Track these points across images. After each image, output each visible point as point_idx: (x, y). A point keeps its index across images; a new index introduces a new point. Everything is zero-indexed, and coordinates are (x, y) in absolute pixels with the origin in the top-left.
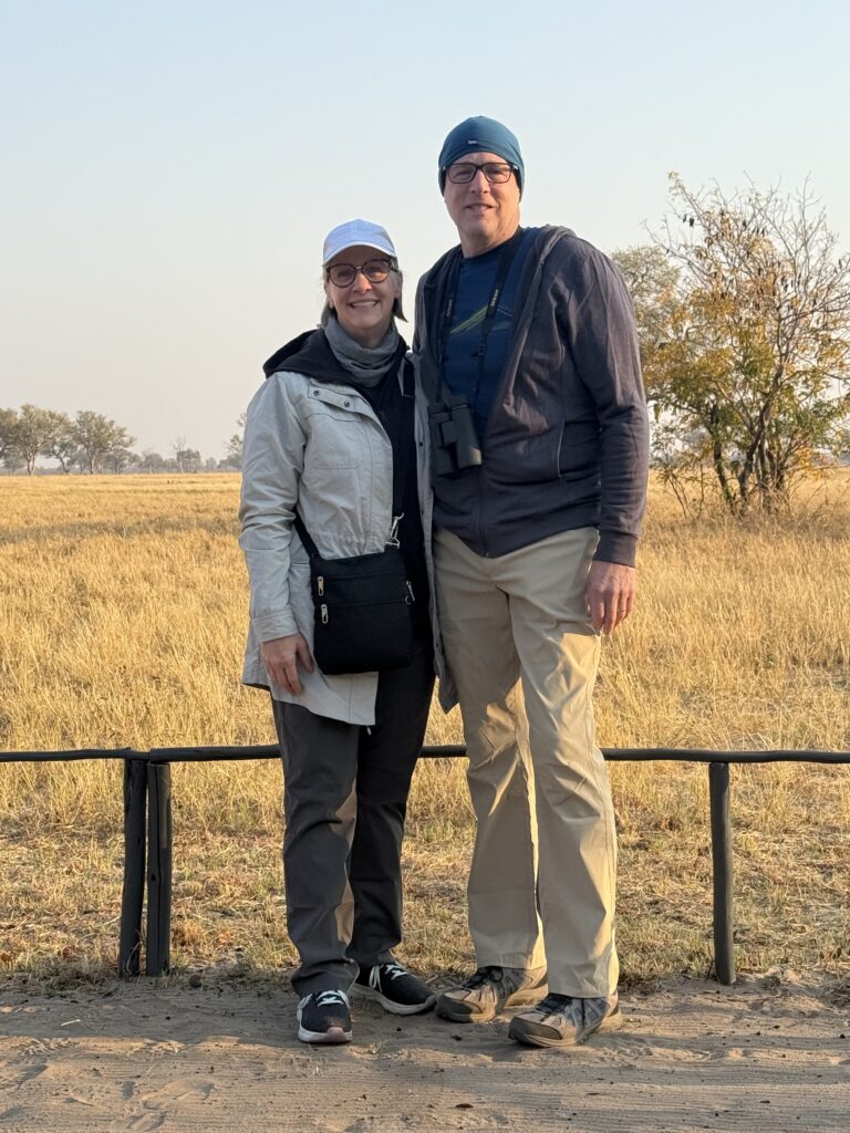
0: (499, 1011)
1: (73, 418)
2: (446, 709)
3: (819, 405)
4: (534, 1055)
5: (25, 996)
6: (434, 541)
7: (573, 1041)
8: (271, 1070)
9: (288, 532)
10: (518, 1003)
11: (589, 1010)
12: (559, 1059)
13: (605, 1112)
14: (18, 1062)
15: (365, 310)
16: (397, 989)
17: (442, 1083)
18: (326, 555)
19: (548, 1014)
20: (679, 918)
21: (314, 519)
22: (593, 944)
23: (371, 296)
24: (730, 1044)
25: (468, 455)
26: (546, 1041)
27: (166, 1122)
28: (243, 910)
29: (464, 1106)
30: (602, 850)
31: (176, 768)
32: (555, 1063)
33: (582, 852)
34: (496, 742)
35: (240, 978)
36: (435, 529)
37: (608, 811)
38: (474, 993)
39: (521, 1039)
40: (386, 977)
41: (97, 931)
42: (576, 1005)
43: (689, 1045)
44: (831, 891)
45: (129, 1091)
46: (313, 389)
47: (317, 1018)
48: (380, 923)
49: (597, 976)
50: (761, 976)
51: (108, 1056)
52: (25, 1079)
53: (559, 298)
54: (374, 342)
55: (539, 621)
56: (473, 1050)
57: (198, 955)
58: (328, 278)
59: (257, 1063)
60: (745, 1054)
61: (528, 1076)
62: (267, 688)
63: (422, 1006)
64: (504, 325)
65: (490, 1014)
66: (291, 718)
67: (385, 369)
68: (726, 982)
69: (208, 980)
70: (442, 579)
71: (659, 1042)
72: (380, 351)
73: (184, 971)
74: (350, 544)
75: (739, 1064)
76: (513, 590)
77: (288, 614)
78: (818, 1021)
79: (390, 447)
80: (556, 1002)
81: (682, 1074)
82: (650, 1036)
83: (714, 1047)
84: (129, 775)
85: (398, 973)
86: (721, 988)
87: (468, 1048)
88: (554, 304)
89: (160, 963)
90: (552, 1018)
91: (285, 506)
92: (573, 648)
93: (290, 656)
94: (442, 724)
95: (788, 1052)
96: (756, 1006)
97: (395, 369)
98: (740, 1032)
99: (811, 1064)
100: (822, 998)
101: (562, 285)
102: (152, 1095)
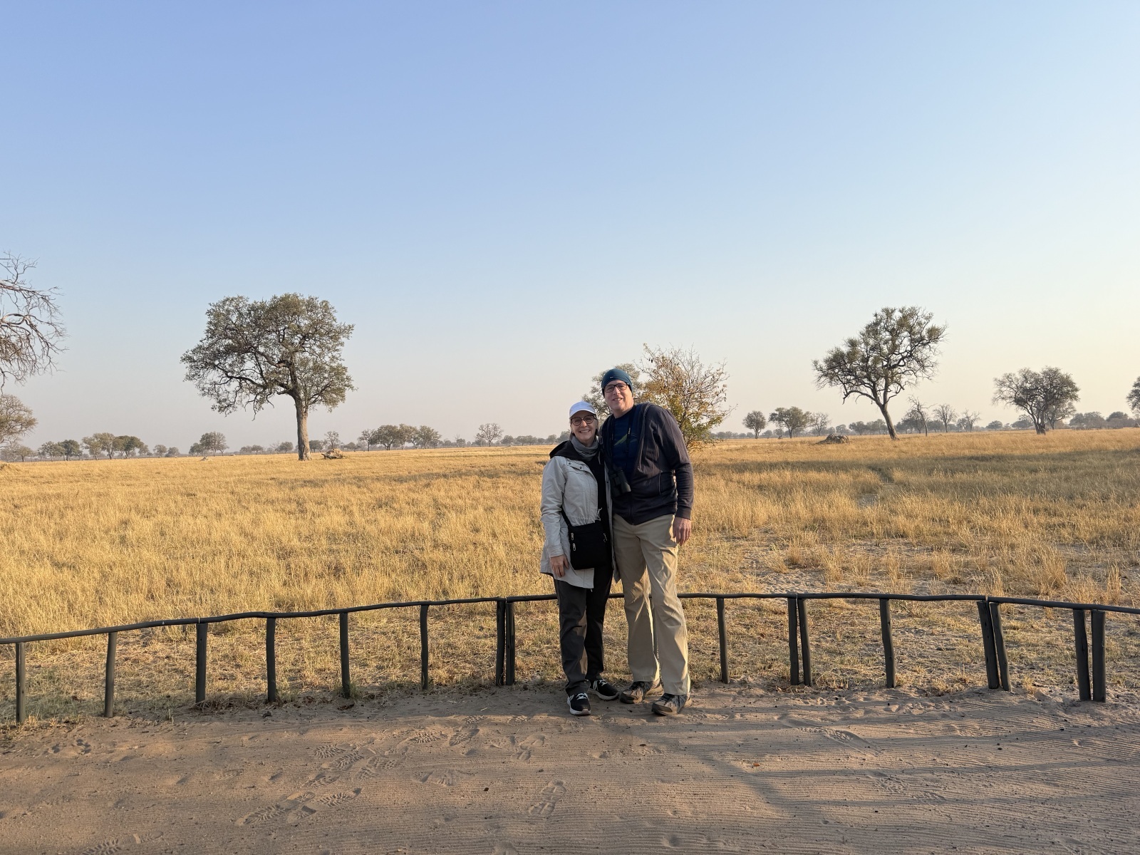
0: (644, 698)
1: (418, 428)
2: (617, 582)
3: (699, 425)
4: (662, 719)
5: (461, 695)
6: (613, 519)
7: (676, 712)
8: (564, 729)
9: (559, 516)
10: (650, 694)
11: (681, 700)
12: (672, 720)
13: (696, 746)
14: (466, 727)
15: (585, 433)
16: (606, 690)
17: (631, 734)
18: (573, 524)
19: (666, 702)
20: (698, 651)
21: (569, 511)
22: (682, 675)
23: (587, 428)
24: (735, 711)
25: (626, 488)
26: (667, 713)
27: (532, 756)
28: (534, 651)
29: (643, 745)
30: (683, 637)
31: (517, 604)
32: (672, 723)
33: (676, 640)
34: (636, 595)
35: (542, 685)
36: (613, 514)
37: (684, 622)
38: (634, 692)
39: (656, 712)
40: (599, 685)
41: (481, 663)
42: (676, 698)
43: (719, 712)
44: (751, 637)
45: (513, 741)
46: (568, 462)
47: (577, 705)
48: (597, 664)
49: (683, 687)
50: (739, 680)
51: (501, 724)
52: (472, 735)
53: (654, 428)
54: (589, 445)
55: (653, 550)
56: (639, 716)
57: (523, 675)
58: (571, 423)
59: (557, 725)
60: (742, 716)
61: (660, 729)
62: (551, 575)
63: (614, 696)
64: (635, 440)
65: (641, 699)
66: (560, 584)
67: (594, 454)
68: (726, 683)
69: (530, 686)
70: (616, 533)
71: (708, 711)
72: (592, 448)
73: (520, 683)
74: (582, 520)
75: (740, 721)
76: (641, 537)
77: (560, 547)
78: (764, 699)
79: (596, 483)
80: (668, 697)
81: (720, 726)
82: (704, 708)
83: (729, 713)
84: (498, 607)
85: (604, 683)
86: (725, 685)
87: (636, 716)
88: (652, 430)
89: (512, 680)
90: (668, 704)
91: (558, 506)
92: (667, 560)
93: (561, 563)
94: (617, 587)
95: (758, 714)
96: (740, 693)
97: (597, 455)
98: (737, 706)
99: (768, 720)
100: (763, 688)
101: (654, 424)
102: (523, 743)
